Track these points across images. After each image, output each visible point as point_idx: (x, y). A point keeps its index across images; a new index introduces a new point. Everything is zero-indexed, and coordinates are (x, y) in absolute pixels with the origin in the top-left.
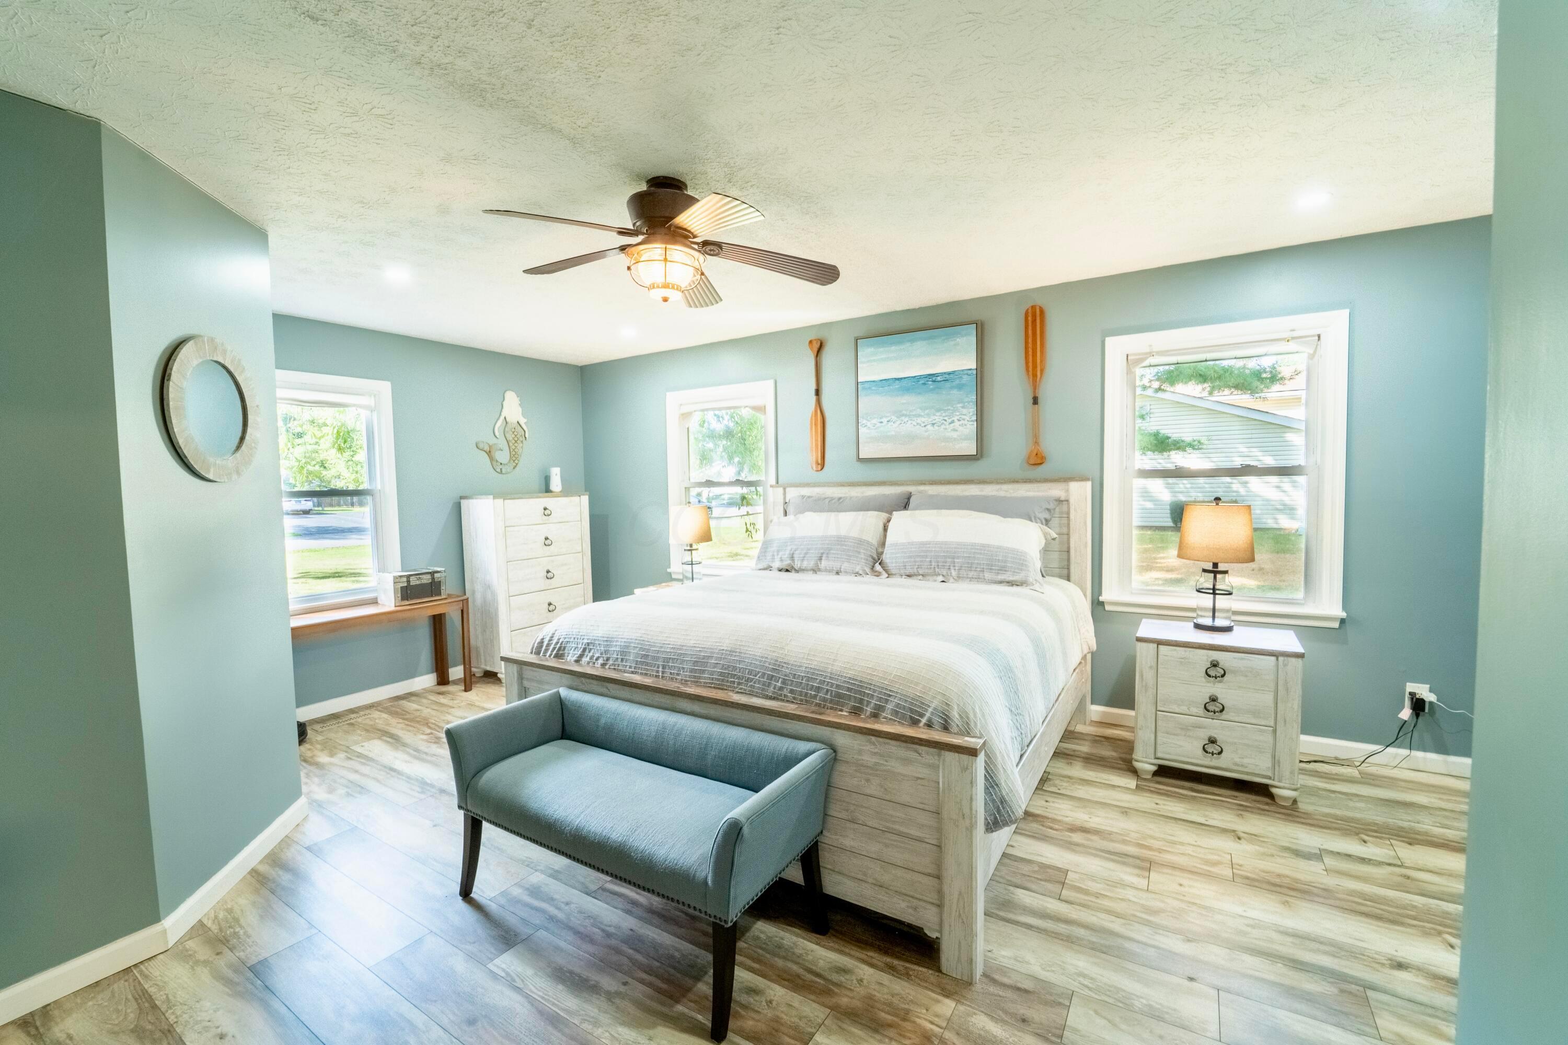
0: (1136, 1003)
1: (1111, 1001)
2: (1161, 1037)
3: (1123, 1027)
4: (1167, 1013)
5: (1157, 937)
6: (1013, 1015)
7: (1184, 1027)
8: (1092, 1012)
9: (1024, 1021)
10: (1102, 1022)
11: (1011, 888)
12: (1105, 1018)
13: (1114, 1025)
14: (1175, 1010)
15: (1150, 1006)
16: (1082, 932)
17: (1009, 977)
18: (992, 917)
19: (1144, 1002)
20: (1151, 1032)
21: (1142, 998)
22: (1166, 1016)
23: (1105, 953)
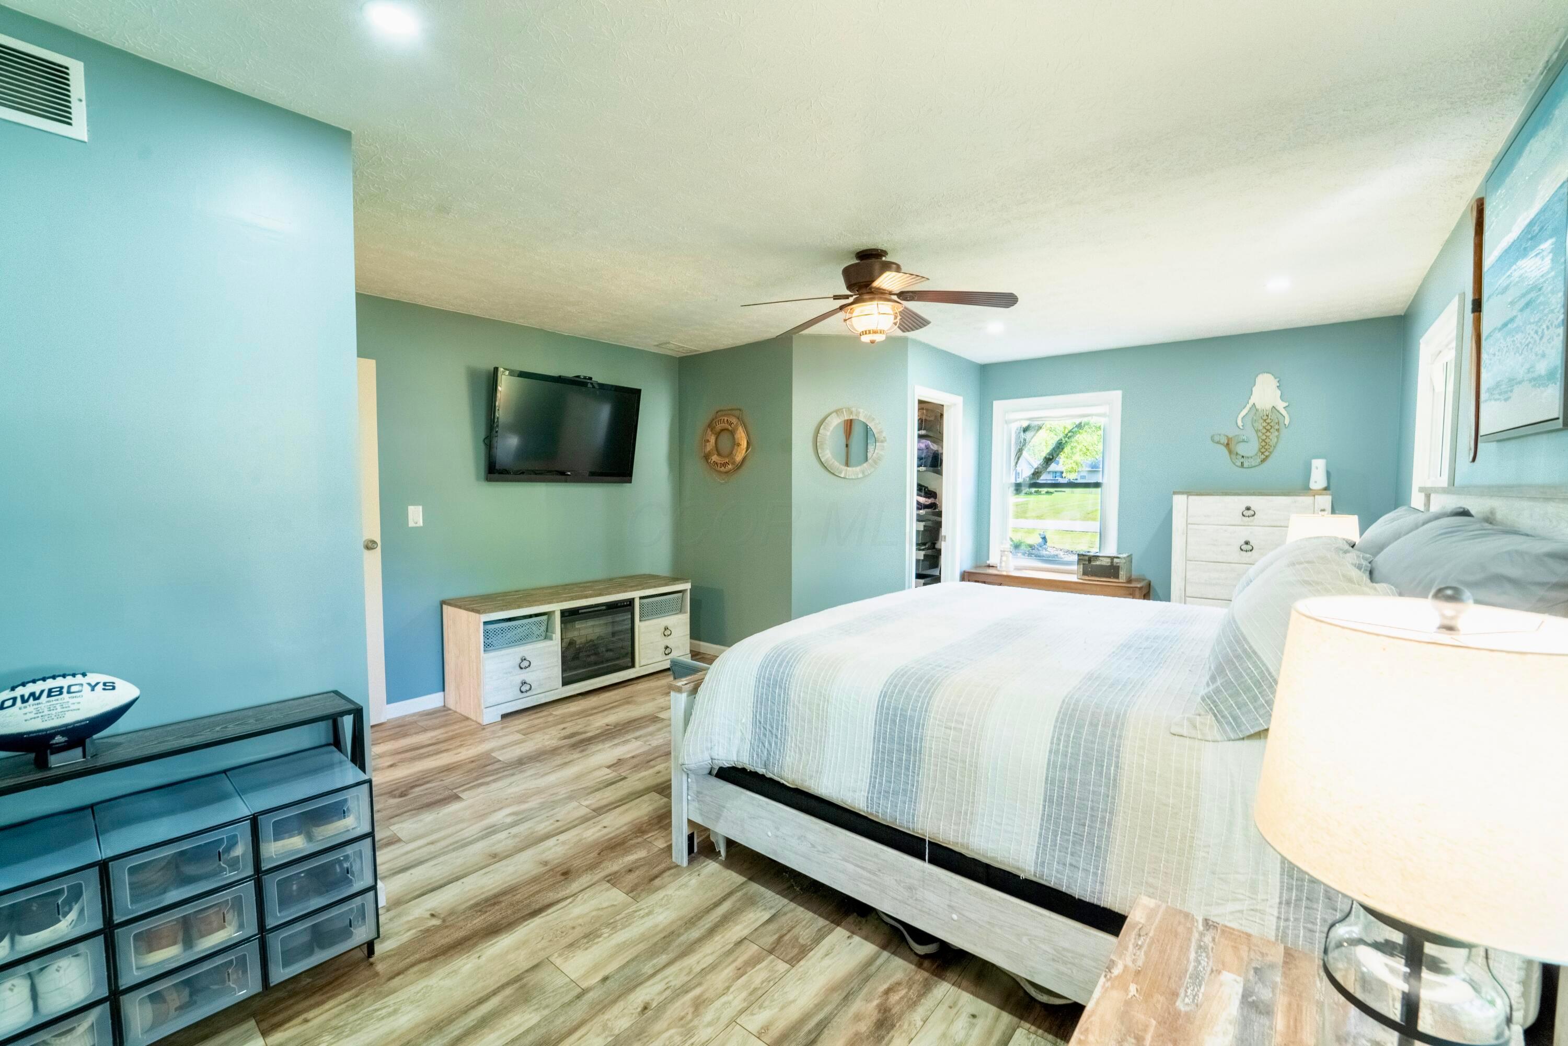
0: (606, 930)
1: (618, 918)
2: (574, 928)
3: (594, 913)
4: (588, 942)
5: (660, 987)
6: (637, 868)
7: (571, 945)
8: (615, 903)
9: (630, 871)
10: (605, 905)
11: (773, 911)
12: (606, 908)
13: (599, 909)
14: (586, 949)
15: (600, 936)
16: (695, 934)
17: (669, 876)
18: (737, 887)
19: (606, 935)
20: (581, 925)
21: (609, 936)
22: (586, 941)
23: (664, 937)
